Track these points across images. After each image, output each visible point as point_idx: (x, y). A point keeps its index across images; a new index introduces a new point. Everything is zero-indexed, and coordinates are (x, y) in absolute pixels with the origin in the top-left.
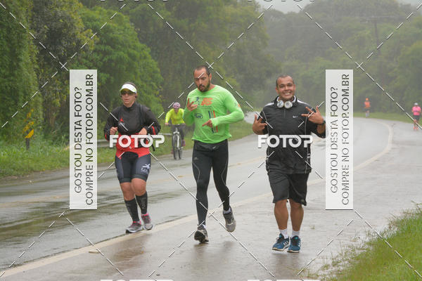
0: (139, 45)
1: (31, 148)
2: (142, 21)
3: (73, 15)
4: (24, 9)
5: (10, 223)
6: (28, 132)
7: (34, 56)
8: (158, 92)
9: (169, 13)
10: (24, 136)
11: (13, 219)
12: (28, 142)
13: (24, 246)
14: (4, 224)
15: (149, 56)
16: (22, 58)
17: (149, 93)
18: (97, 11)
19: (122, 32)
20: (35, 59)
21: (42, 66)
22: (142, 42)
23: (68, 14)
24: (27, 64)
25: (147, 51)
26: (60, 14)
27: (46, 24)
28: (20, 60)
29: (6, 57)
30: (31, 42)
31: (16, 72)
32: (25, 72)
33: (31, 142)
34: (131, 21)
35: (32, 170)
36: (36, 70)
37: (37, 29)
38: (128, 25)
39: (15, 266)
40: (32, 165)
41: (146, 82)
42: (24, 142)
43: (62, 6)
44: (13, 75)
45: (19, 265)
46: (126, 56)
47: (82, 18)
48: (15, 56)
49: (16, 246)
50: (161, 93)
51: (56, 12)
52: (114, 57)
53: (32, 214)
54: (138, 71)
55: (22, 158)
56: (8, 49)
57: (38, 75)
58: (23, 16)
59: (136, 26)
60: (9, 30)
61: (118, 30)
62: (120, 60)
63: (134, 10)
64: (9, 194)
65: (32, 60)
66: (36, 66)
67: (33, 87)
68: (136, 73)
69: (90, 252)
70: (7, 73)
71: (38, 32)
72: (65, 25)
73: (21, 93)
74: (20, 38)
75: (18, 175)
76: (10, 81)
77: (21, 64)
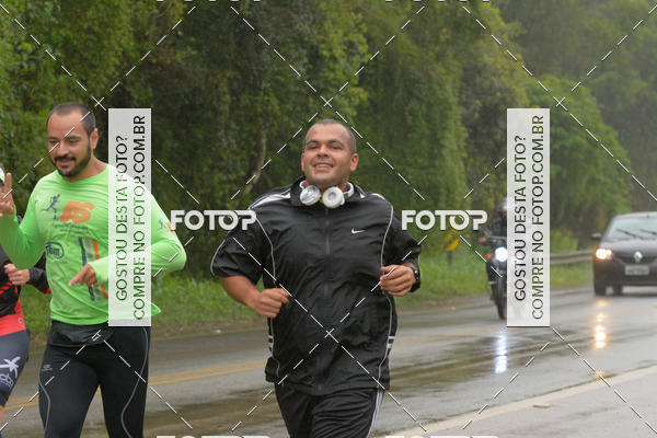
0: (602, 126)
1: (454, 263)
2: (606, 95)
3: (514, 87)
4: (450, 79)
5: (428, 364)
6: (450, 242)
7: (461, 140)
8: (626, 192)
9: (644, 84)
10: (445, 247)
11: (433, 358)
12: (450, 257)
13: (446, 395)
14: (420, 365)
15: (616, 143)
16: (446, 143)
17: (614, 192)
18: (547, 82)
19: (579, 110)
20: (463, 144)
21: (472, 154)
22: (607, 123)
23: (508, 85)
24: (452, 151)
25: (613, 136)
26: (497, 85)
27: (479, 99)
28: (442, 146)
29: (424, 142)
30: (459, 123)
31: (437, 163)
32: (449, 162)
33: (454, 255)
34: (593, 94)
35: (455, 293)
36: (464, 160)
37: (465, 105)
38: (588, 100)
39: (435, 421)
40: (456, 286)
41: (610, 176)
42: (445, 256)
43: (500, 76)
44: (433, 166)
45: (441, 420)
46: (584, 142)
47: (527, 91)
48: (436, 141)
49: (437, 394)
50: (630, 192)
51: (492, 82)
52: (568, 143)
53: (457, 352)
54: (600, 162)
55: (443, 277)
56: (427, 132)
57: (466, 165)
58: (448, 87)
59: (600, 100)
60: (430, 106)
61: (575, 107)
62: (576, 148)
63: (596, 80)
64: (425, 325)
65: (459, 146)
66: (465, 155)
67: (458, 182)
68: (596, 165)
69: (535, 406)
70: (426, 163)
71: (467, 108)
72: (503, 100)
73: (442, 190)
74: (444, 117)
75: (437, 300)
76: (429, 173)
77: (444, 152)
